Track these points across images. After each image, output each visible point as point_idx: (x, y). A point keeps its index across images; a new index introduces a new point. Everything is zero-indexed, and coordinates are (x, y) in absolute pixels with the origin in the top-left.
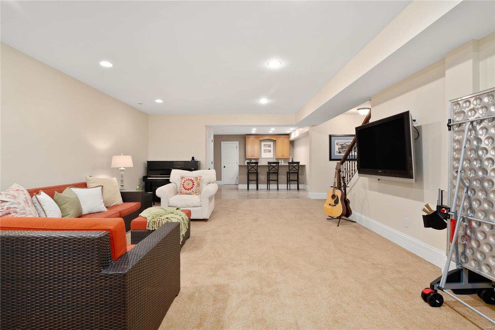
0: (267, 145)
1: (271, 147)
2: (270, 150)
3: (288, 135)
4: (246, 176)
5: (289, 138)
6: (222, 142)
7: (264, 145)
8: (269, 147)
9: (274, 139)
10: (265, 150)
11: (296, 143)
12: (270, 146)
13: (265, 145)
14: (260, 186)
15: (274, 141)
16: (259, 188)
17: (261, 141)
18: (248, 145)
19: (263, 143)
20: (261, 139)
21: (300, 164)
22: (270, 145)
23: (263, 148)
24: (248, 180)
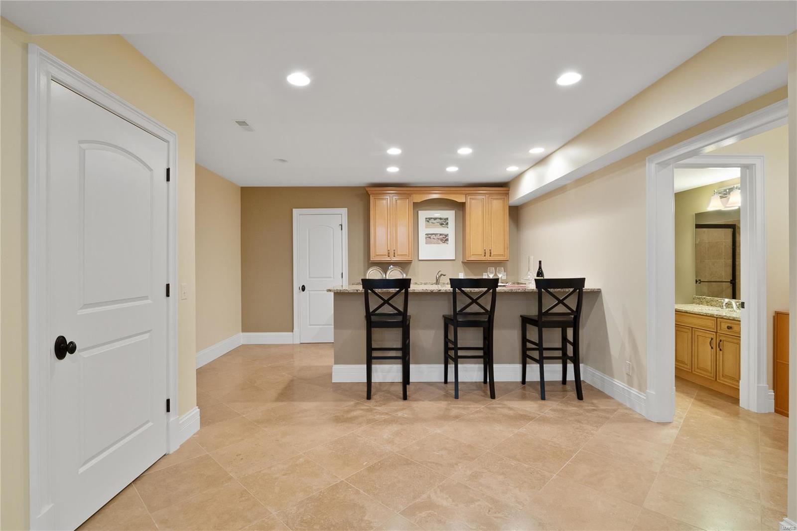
0: (435, 219)
1: (449, 226)
2: (447, 235)
3: (504, 187)
4: (364, 333)
5: (507, 194)
6: (295, 211)
7: (428, 220)
8: (442, 224)
9: (460, 199)
10: (429, 236)
11: (527, 215)
12: (444, 222)
13: (430, 219)
14: (419, 372)
15: (460, 207)
16: (411, 380)
17: (417, 206)
18: (375, 218)
19: (423, 214)
20: (419, 198)
21: (588, 286)
22: (447, 219)
23: (423, 230)
24: (370, 349)
